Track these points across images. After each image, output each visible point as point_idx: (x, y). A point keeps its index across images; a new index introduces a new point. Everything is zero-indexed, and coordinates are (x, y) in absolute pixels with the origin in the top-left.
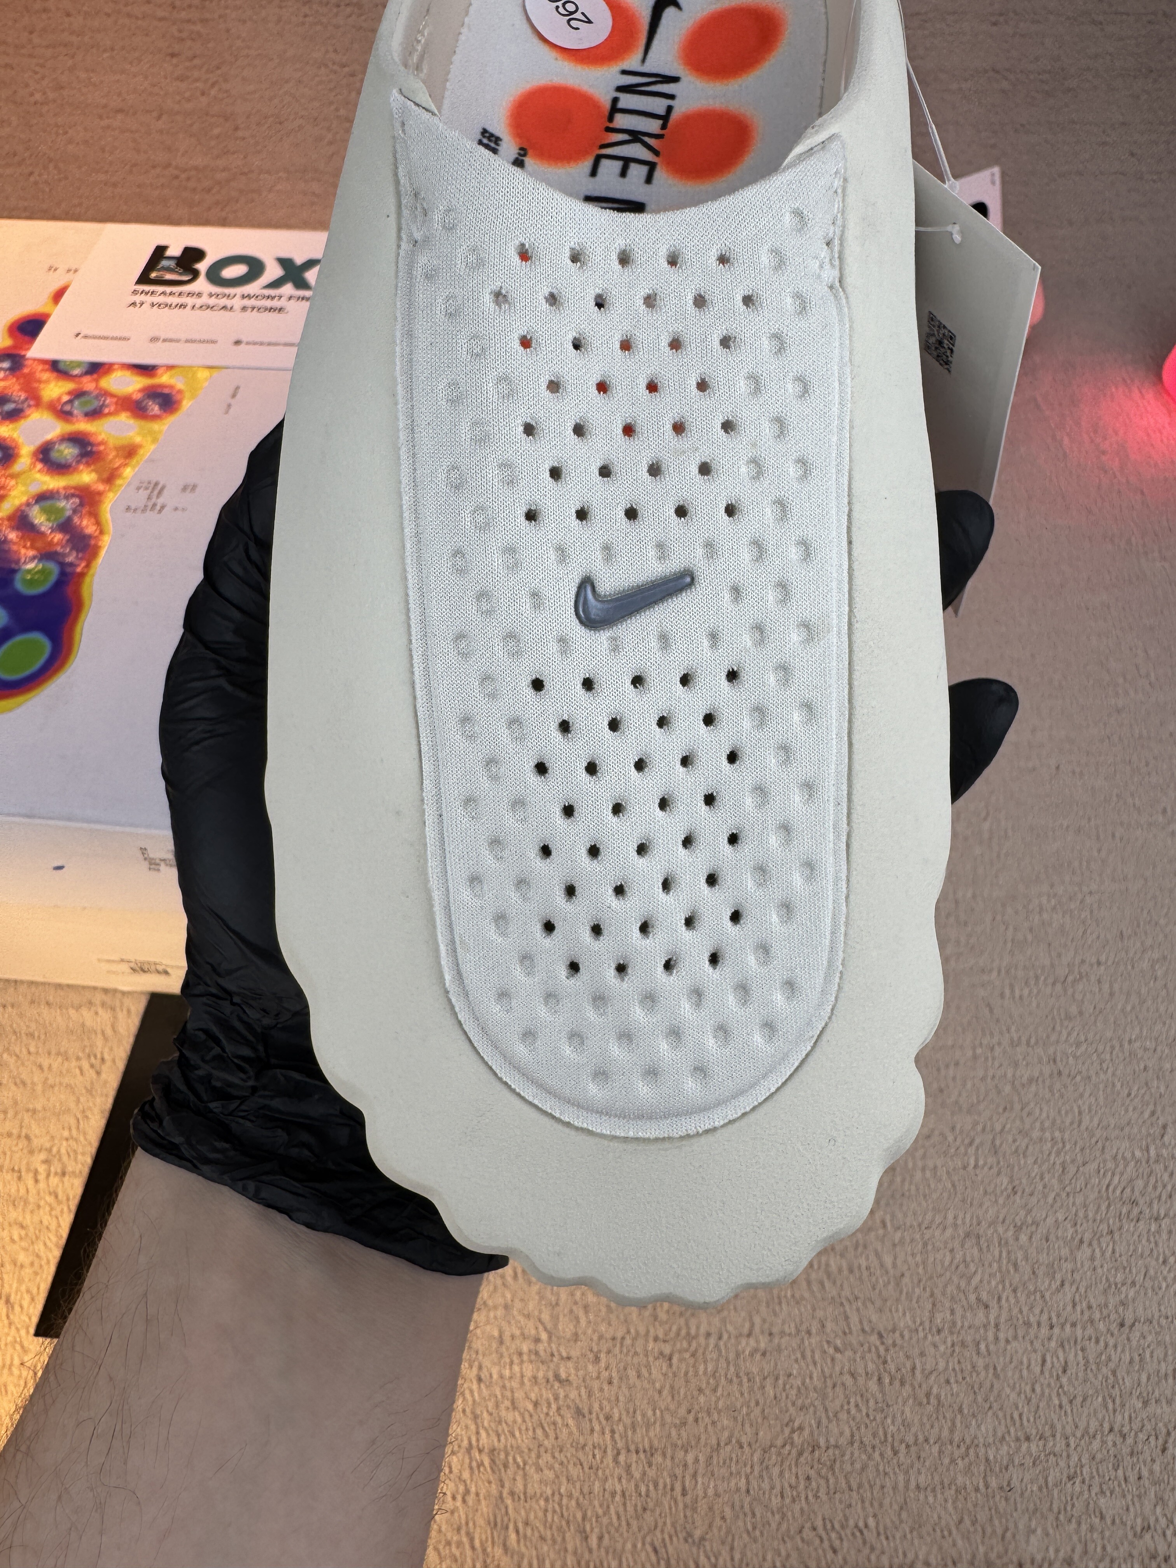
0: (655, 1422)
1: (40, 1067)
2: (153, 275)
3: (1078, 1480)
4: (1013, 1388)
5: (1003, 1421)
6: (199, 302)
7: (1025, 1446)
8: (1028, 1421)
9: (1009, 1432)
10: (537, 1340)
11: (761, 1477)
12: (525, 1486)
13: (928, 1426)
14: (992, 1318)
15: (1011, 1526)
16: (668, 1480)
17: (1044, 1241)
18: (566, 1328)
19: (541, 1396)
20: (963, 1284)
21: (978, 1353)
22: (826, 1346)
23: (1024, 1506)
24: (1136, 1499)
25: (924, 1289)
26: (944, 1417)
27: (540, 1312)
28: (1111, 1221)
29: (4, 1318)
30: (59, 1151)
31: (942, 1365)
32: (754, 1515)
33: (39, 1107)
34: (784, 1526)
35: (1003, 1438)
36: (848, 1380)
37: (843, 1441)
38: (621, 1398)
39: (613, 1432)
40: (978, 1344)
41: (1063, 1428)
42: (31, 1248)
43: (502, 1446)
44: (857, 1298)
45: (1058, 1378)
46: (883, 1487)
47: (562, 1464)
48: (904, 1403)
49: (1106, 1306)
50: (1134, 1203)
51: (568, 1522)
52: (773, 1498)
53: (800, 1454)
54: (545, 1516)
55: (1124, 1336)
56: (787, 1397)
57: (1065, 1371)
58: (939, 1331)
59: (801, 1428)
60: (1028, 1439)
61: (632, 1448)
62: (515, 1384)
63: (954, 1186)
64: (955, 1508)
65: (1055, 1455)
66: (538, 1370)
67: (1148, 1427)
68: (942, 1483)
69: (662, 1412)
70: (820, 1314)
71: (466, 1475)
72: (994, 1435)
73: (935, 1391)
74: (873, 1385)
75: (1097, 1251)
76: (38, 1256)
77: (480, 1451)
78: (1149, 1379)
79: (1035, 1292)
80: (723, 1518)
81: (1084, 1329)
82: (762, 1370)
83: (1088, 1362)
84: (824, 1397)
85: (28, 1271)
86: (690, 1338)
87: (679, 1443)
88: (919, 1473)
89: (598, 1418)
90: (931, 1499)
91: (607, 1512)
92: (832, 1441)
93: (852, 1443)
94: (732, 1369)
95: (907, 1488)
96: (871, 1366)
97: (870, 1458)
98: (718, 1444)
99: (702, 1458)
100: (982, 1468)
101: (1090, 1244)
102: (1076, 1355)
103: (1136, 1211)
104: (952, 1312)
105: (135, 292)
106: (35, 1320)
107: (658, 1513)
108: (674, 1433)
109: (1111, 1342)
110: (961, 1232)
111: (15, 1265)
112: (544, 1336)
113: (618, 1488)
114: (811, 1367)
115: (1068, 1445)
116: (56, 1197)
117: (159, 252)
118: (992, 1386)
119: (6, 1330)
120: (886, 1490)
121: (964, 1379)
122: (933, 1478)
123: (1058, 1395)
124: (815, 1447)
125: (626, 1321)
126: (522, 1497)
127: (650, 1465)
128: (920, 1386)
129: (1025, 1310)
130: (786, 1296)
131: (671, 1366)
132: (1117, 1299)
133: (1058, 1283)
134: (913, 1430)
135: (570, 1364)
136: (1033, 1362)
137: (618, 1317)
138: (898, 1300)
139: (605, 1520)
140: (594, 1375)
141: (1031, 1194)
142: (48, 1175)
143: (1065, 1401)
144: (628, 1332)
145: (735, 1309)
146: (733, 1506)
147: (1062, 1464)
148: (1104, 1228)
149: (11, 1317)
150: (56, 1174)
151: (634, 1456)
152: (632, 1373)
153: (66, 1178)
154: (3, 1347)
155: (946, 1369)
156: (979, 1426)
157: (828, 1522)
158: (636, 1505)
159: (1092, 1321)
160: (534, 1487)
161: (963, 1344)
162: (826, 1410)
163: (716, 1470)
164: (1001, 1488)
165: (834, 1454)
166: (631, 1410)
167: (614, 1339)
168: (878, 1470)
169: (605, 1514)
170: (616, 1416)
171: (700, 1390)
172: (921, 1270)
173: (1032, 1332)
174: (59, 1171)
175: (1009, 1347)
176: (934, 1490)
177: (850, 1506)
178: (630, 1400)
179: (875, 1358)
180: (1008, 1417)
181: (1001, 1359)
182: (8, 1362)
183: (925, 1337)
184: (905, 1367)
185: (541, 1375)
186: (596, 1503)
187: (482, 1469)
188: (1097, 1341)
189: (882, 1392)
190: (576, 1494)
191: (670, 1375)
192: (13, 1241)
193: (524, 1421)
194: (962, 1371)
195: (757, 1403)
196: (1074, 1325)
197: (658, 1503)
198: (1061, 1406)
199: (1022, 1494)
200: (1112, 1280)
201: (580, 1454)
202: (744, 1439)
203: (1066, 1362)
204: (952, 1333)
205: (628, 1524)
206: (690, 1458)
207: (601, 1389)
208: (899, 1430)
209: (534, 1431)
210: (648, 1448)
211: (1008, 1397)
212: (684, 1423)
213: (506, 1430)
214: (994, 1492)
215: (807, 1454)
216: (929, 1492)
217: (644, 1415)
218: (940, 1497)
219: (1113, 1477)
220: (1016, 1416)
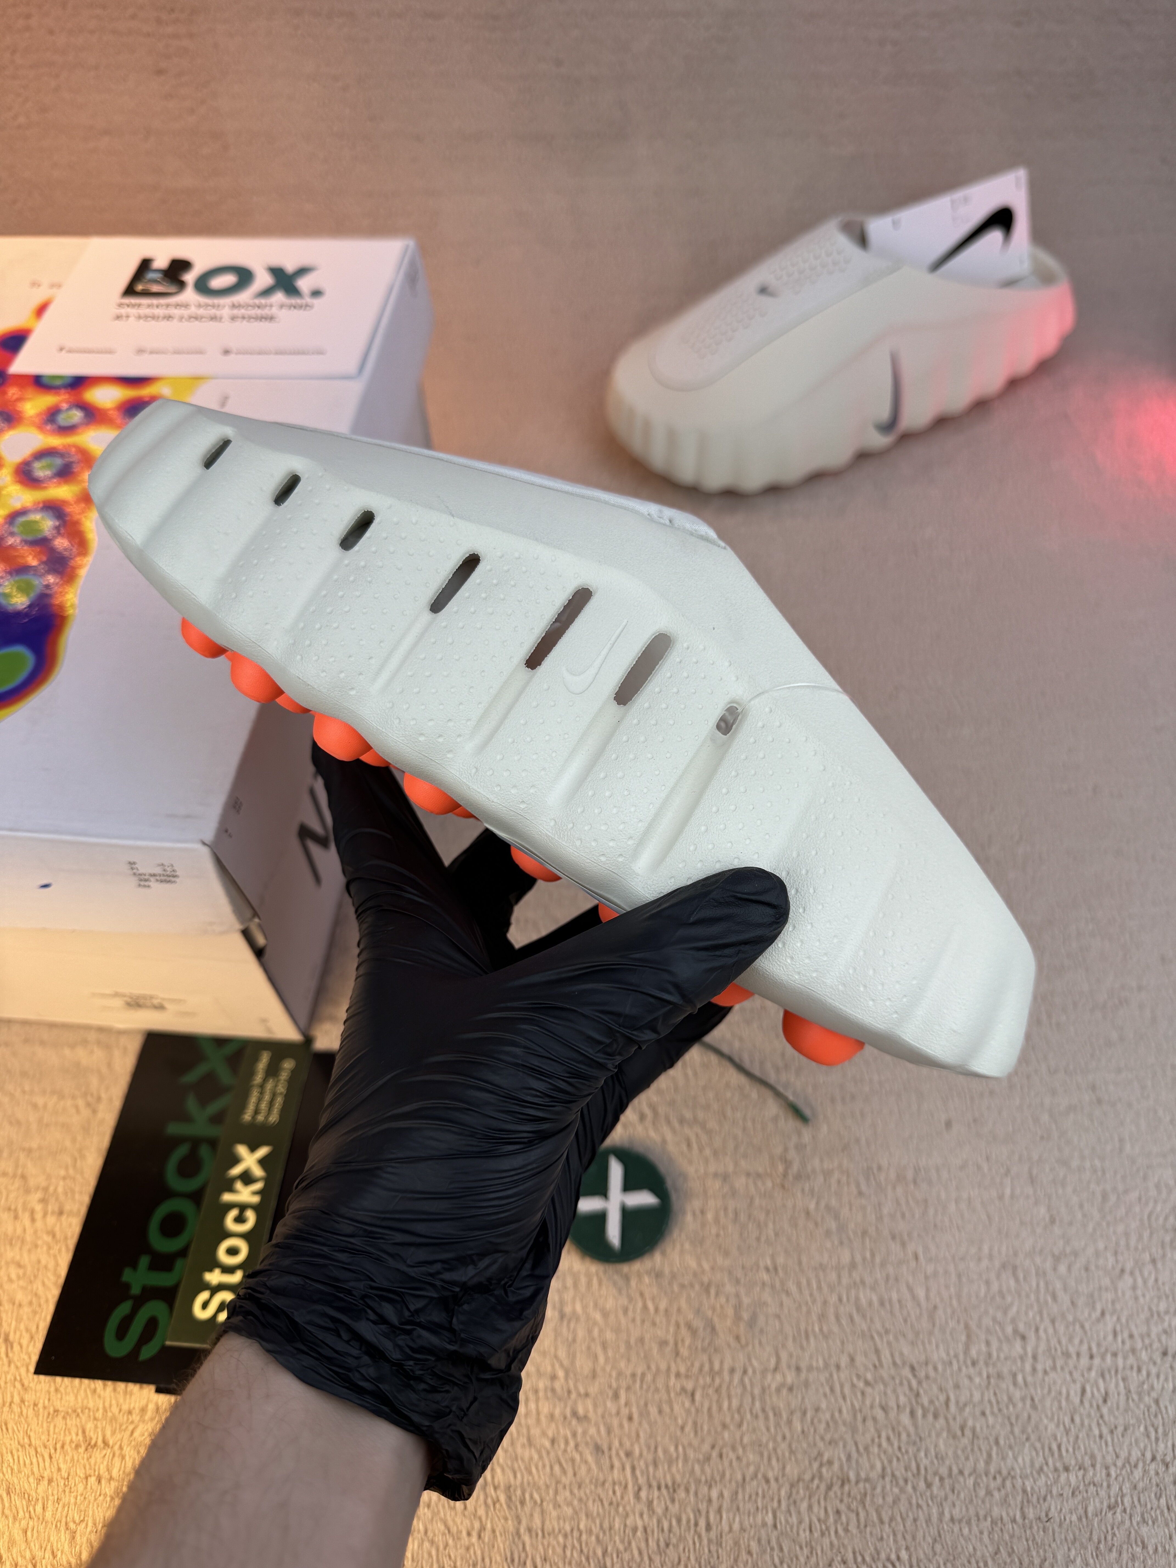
0: (677, 1458)
1: (35, 1106)
2: (140, 287)
3: (1119, 1509)
4: (1052, 1419)
5: (1041, 1454)
6: (185, 313)
7: (1063, 1476)
8: (1067, 1451)
9: (1047, 1464)
10: (554, 1377)
11: (789, 1511)
12: (543, 1523)
13: (963, 1458)
14: (1029, 1350)
15: (1050, 1555)
16: (692, 1516)
17: (1083, 1272)
18: (583, 1364)
19: (558, 1432)
20: (999, 1315)
21: (1015, 1384)
22: (855, 1380)
23: (1063, 1537)
25: (958, 1322)
26: (980, 1449)
27: (556, 1349)
28: (1154, 1250)
29: (3, 1356)
30: (55, 1190)
31: (977, 1397)
32: (781, 1549)
33: (34, 1145)
34: (813, 1560)
35: (1041, 1469)
36: (880, 1414)
37: (874, 1475)
38: (642, 1435)
39: (633, 1469)
40: (1014, 1376)
41: (1104, 1457)
42: (29, 1288)
43: (518, 1482)
44: (887, 1332)
45: (1098, 1407)
46: (915, 1520)
47: (580, 1500)
48: (938, 1435)
49: (1149, 1335)
51: (588, 1559)
52: (801, 1532)
53: (829, 1487)
54: (564, 1552)
55: (1168, 1365)
56: (815, 1431)
57: (1105, 1401)
58: (974, 1364)
59: (830, 1463)
60: (1067, 1469)
61: (655, 1484)
63: (989, 1217)
64: (991, 1540)
65: (1094, 1485)
66: (555, 1406)
68: (977, 1515)
69: (684, 1448)
70: (850, 1348)
72: (1032, 1465)
73: (970, 1423)
74: (905, 1419)
75: (1140, 1281)
76: (36, 1295)
79: (1074, 1323)
80: (749, 1553)
81: (1125, 1358)
82: (789, 1404)
83: (1130, 1391)
84: (854, 1430)
85: (26, 1310)
86: (713, 1373)
87: (703, 1478)
88: (954, 1505)
89: (618, 1454)
90: (966, 1531)
91: (628, 1548)
92: (863, 1475)
93: (883, 1477)
94: (758, 1404)
95: (940, 1520)
96: (902, 1399)
97: (902, 1490)
98: (744, 1479)
99: (726, 1494)
100: (1019, 1498)
101: (1132, 1273)
102: (1117, 1385)
104: (988, 1343)
105: (120, 305)
106: (35, 1358)
107: (681, 1548)
108: (697, 1468)
109: (1154, 1370)
110: (997, 1264)
111: (14, 1304)
112: (561, 1374)
113: (640, 1523)
114: (841, 1401)
115: (1108, 1475)
116: (54, 1236)
117: (145, 265)
118: (1029, 1417)
119: (6, 1368)
120: (918, 1523)
121: (1000, 1410)
122: (967, 1510)
123: (1099, 1424)
124: (845, 1481)
125: (646, 1357)
126: (540, 1532)
127: (673, 1501)
128: (954, 1419)
129: (1064, 1340)
130: (813, 1331)
131: (693, 1400)
132: (1160, 1328)
133: (1098, 1311)
134: (947, 1463)
135: (589, 1403)
136: (1072, 1393)
137: (638, 1354)
138: (931, 1333)
139: (626, 1556)
140: (614, 1411)
141: (1071, 1224)
142: (45, 1215)
143: (1105, 1431)
144: (649, 1368)
145: (760, 1343)
146: (759, 1541)
147: (1103, 1493)
148: (1147, 1257)
149: (10, 1355)
150: (53, 1213)
151: (656, 1493)
152: (653, 1410)
153: (64, 1218)
154: (3, 1385)
155: (982, 1400)
156: (1015, 1458)
157: (858, 1555)
158: (658, 1540)
159: (1133, 1351)
160: (552, 1524)
161: (1000, 1376)
162: (856, 1444)
163: (741, 1505)
164: (1039, 1518)
165: (865, 1488)
166: (652, 1447)
167: (633, 1375)
168: (910, 1503)
169: (626, 1550)
170: (637, 1451)
171: (724, 1426)
172: (955, 1302)
173: (1071, 1363)
174: (56, 1209)
175: (1046, 1379)
176: (969, 1522)
177: (882, 1539)
178: (651, 1436)
179: (907, 1392)
180: (1047, 1449)
181: (1039, 1391)
182: (9, 1400)
183: (960, 1369)
184: (938, 1399)
185: (557, 1412)
186: (617, 1538)
187: (498, 1506)
188: (1139, 1370)
189: (916, 1426)
190: (596, 1529)
191: (693, 1410)
192: (10, 1280)
193: (541, 1457)
194: (998, 1403)
195: (784, 1438)
196: (1115, 1355)
197: (681, 1539)
198: (1101, 1437)
199: (1060, 1525)
200: (1154, 1309)
201: (600, 1490)
202: (770, 1475)
203: (1107, 1393)
204: (987, 1365)
205: (650, 1559)
206: (714, 1494)
207: (621, 1426)
208: (932, 1463)
209: (551, 1468)
210: (670, 1484)
211: (1046, 1428)
212: (708, 1459)
213: (522, 1467)
214: (1031, 1523)
215: (836, 1488)
216: (964, 1524)
217: (665, 1451)
218: (975, 1529)
219: (1155, 1506)
220: (1055, 1447)
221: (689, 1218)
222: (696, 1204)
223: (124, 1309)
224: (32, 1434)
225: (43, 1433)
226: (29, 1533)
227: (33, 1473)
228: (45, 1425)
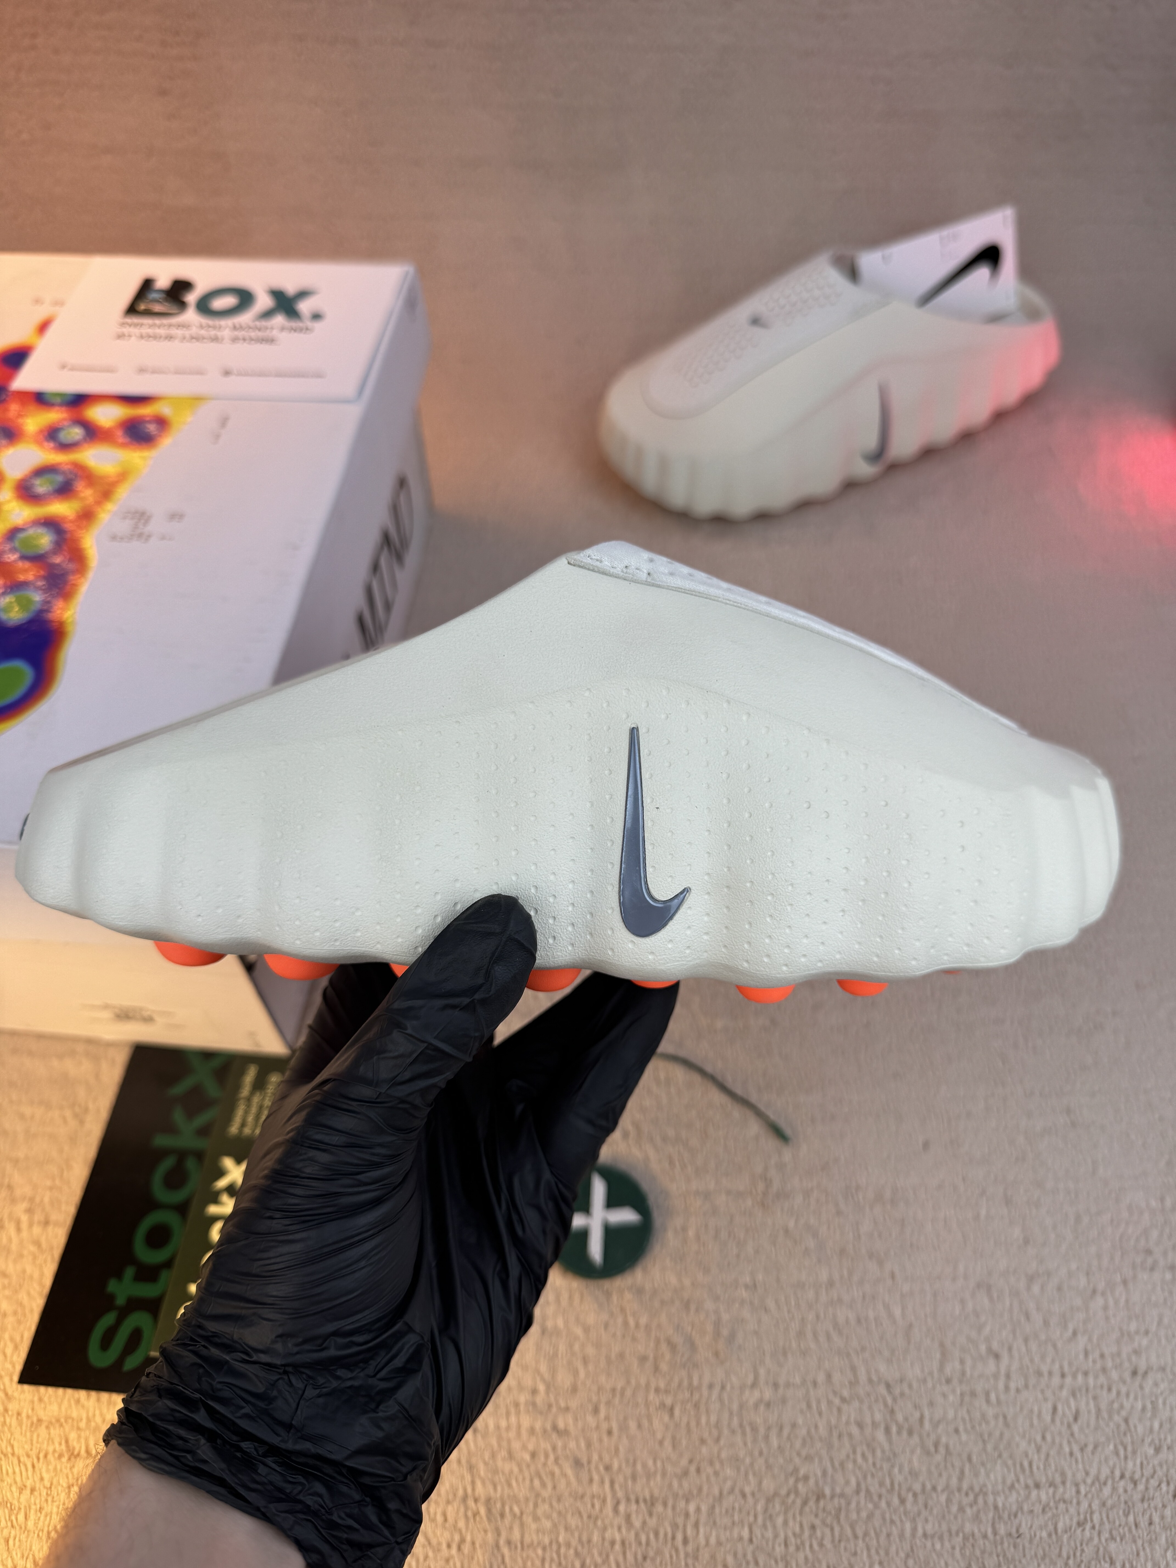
0: (655, 1473)
1: (22, 1116)
2: (142, 307)
3: (1088, 1526)
4: (1024, 1436)
5: (1013, 1471)
6: (187, 333)
7: (1034, 1493)
8: (1038, 1468)
9: (1018, 1481)
10: (535, 1391)
11: (765, 1526)
12: (522, 1536)
13: (936, 1474)
14: (1002, 1369)
16: (669, 1530)
17: (1056, 1292)
18: (564, 1379)
19: (539, 1446)
20: (973, 1334)
21: (988, 1402)
22: (831, 1396)
23: (1033, 1553)
24: (1146, 1545)
25: (933, 1340)
26: (953, 1466)
28: (1125, 1271)
30: (42, 1201)
31: (951, 1414)
33: (21, 1155)
35: (1013, 1486)
36: (855, 1430)
37: (849, 1490)
38: (621, 1449)
39: (612, 1483)
40: (988, 1394)
41: (1074, 1475)
42: (14, 1297)
43: (498, 1495)
44: (863, 1349)
45: (1069, 1426)
46: (889, 1535)
47: (560, 1513)
48: (913, 1452)
49: (1119, 1354)
50: (1149, 1252)
52: (777, 1547)
53: (805, 1503)
55: (1137, 1383)
56: (791, 1447)
57: (1076, 1419)
58: (948, 1381)
59: (806, 1478)
60: (1037, 1486)
61: (633, 1497)
62: (512, 1434)
63: (964, 1236)
64: (963, 1555)
65: (1064, 1502)
66: (535, 1421)
67: (1160, 1473)
68: (950, 1531)
69: (663, 1463)
70: (827, 1365)
71: (461, 1524)
72: (1004, 1482)
73: (944, 1440)
74: (880, 1435)
75: (1111, 1302)
76: (21, 1304)
77: (476, 1501)
78: (1161, 1426)
79: (1046, 1343)
81: (1096, 1377)
82: (766, 1420)
83: (1100, 1410)
84: (830, 1446)
85: (11, 1319)
86: (691, 1389)
87: (681, 1493)
88: (927, 1521)
89: (597, 1468)
90: (938, 1546)
91: (606, 1561)
92: (838, 1490)
93: (858, 1492)
94: (735, 1420)
95: (913, 1535)
96: (878, 1417)
97: (876, 1506)
98: (721, 1494)
99: (704, 1508)
100: (991, 1515)
101: (1103, 1294)
102: (1087, 1404)
103: (1150, 1261)
104: (962, 1362)
105: (123, 324)
106: (19, 1367)
107: (658, 1561)
108: (675, 1484)
109: (1124, 1390)
110: (972, 1283)
112: (541, 1388)
113: (618, 1537)
114: (817, 1417)
115: (1078, 1492)
116: (39, 1246)
117: (147, 285)
118: (1002, 1435)
120: (892, 1538)
121: (973, 1427)
122: (940, 1526)
123: (1069, 1442)
124: (820, 1496)
125: (626, 1372)
126: (519, 1545)
127: (651, 1514)
128: (928, 1436)
129: (1037, 1359)
130: (791, 1348)
131: (672, 1415)
132: (1131, 1348)
133: (1070, 1331)
134: (921, 1479)
135: (570, 1417)
136: (1044, 1411)
137: (618, 1368)
138: (906, 1351)
140: (594, 1425)
141: (1044, 1244)
142: (31, 1225)
143: (1076, 1448)
144: (629, 1382)
145: (739, 1359)
146: (735, 1555)
147: (1072, 1510)
148: (1118, 1278)
150: (39, 1223)
151: (634, 1507)
152: (633, 1425)
153: (50, 1228)
155: (955, 1418)
156: (987, 1475)
158: (636, 1554)
159: (1104, 1370)
160: (531, 1537)
161: (973, 1394)
162: (832, 1460)
163: (718, 1520)
164: (1010, 1535)
165: (840, 1504)
166: (631, 1461)
167: (614, 1390)
168: (884, 1519)
170: (616, 1465)
171: (703, 1441)
172: (930, 1321)
173: (1043, 1381)
174: (42, 1220)
175: (1019, 1397)
176: (941, 1538)
177: (855, 1554)
178: (631, 1450)
179: (882, 1407)
180: (1018, 1466)
181: (1011, 1409)
183: (934, 1388)
184: (912, 1416)
185: (538, 1425)
186: (595, 1552)
187: (478, 1519)
188: (1110, 1389)
189: (890, 1441)
190: (574, 1542)
191: (672, 1425)
193: (521, 1471)
194: (971, 1420)
195: (761, 1453)
196: (1086, 1374)
197: (659, 1552)
198: (1071, 1454)
199: (1031, 1541)
200: (1125, 1329)
201: (579, 1504)
202: (747, 1490)
203: (1077, 1412)
204: (960, 1382)
206: (692, 1508)
207: (601, 1440)
208: (906, 1479)
209: (532, 1481)
210: (648, 1497)
211: (1018, 1445)
212: (686, 1473)
213: (503, 1480)
214: (1002, 1539)
215: (812, 1503)
216: (936, 1539)
217: (644, 1466)
218: (947, 1545)
219: (1123, 1523)
220: (1026, 1464)
221: (670, 1234)
222: (678, 1222)
223: (108, 1320)
224: (16, 1445)
225: (26, 1442)
226: (11, 1542)
227: (16, 1482)
228: (28, 1434)
